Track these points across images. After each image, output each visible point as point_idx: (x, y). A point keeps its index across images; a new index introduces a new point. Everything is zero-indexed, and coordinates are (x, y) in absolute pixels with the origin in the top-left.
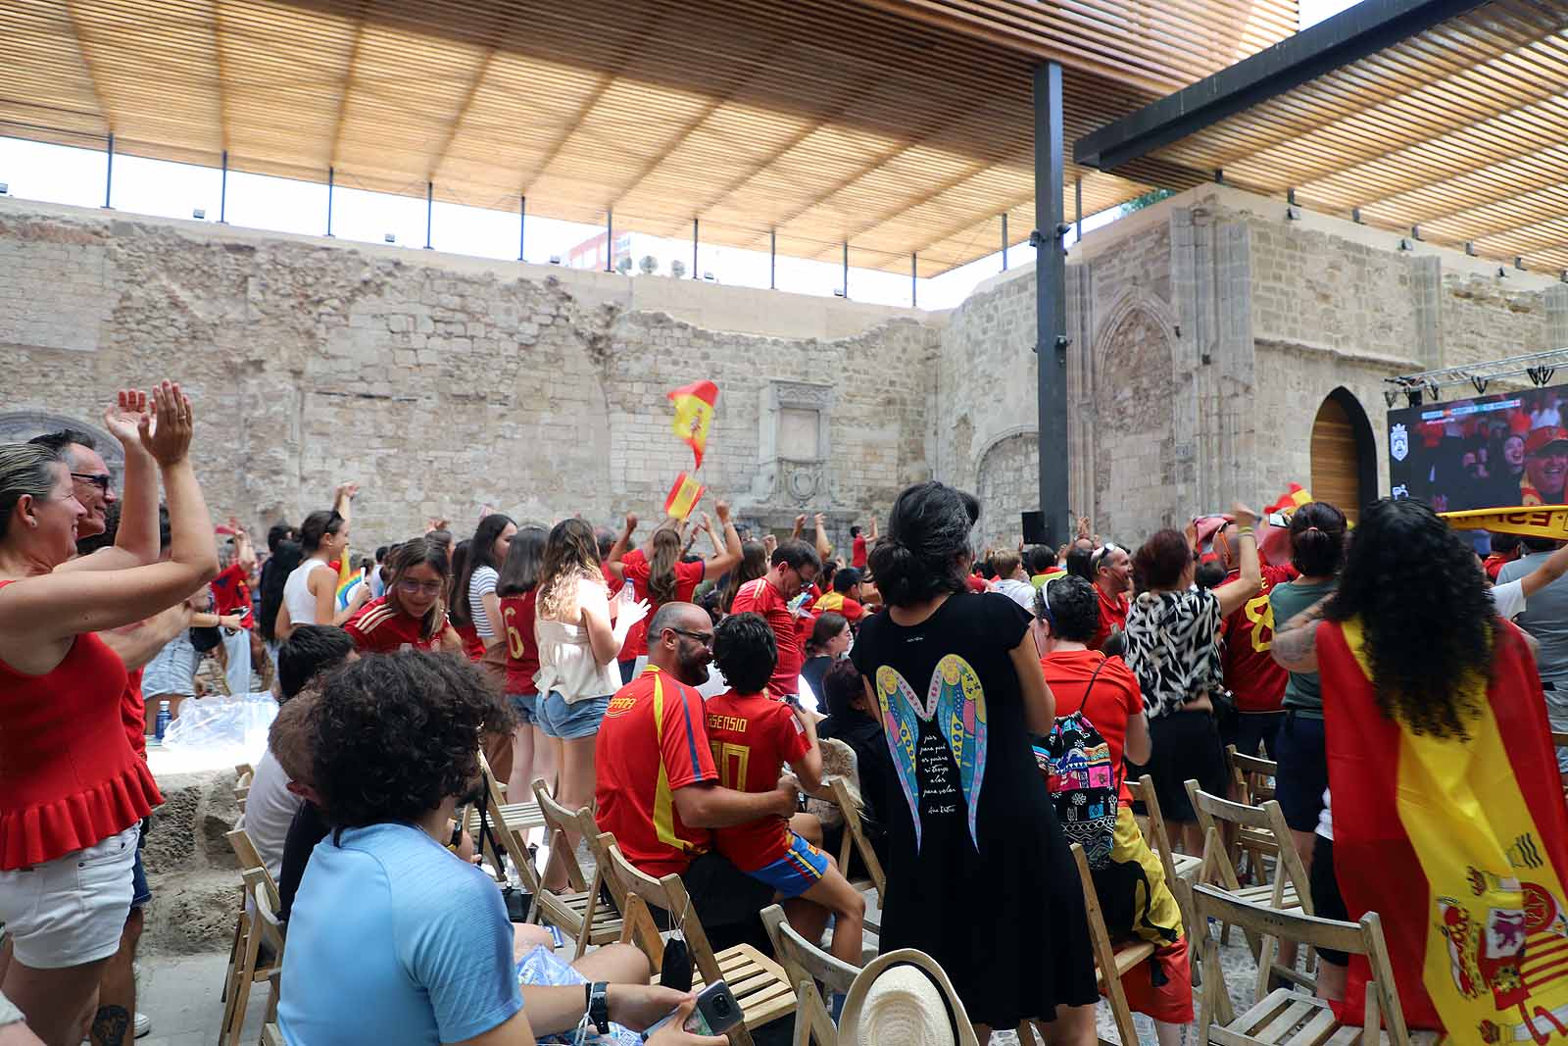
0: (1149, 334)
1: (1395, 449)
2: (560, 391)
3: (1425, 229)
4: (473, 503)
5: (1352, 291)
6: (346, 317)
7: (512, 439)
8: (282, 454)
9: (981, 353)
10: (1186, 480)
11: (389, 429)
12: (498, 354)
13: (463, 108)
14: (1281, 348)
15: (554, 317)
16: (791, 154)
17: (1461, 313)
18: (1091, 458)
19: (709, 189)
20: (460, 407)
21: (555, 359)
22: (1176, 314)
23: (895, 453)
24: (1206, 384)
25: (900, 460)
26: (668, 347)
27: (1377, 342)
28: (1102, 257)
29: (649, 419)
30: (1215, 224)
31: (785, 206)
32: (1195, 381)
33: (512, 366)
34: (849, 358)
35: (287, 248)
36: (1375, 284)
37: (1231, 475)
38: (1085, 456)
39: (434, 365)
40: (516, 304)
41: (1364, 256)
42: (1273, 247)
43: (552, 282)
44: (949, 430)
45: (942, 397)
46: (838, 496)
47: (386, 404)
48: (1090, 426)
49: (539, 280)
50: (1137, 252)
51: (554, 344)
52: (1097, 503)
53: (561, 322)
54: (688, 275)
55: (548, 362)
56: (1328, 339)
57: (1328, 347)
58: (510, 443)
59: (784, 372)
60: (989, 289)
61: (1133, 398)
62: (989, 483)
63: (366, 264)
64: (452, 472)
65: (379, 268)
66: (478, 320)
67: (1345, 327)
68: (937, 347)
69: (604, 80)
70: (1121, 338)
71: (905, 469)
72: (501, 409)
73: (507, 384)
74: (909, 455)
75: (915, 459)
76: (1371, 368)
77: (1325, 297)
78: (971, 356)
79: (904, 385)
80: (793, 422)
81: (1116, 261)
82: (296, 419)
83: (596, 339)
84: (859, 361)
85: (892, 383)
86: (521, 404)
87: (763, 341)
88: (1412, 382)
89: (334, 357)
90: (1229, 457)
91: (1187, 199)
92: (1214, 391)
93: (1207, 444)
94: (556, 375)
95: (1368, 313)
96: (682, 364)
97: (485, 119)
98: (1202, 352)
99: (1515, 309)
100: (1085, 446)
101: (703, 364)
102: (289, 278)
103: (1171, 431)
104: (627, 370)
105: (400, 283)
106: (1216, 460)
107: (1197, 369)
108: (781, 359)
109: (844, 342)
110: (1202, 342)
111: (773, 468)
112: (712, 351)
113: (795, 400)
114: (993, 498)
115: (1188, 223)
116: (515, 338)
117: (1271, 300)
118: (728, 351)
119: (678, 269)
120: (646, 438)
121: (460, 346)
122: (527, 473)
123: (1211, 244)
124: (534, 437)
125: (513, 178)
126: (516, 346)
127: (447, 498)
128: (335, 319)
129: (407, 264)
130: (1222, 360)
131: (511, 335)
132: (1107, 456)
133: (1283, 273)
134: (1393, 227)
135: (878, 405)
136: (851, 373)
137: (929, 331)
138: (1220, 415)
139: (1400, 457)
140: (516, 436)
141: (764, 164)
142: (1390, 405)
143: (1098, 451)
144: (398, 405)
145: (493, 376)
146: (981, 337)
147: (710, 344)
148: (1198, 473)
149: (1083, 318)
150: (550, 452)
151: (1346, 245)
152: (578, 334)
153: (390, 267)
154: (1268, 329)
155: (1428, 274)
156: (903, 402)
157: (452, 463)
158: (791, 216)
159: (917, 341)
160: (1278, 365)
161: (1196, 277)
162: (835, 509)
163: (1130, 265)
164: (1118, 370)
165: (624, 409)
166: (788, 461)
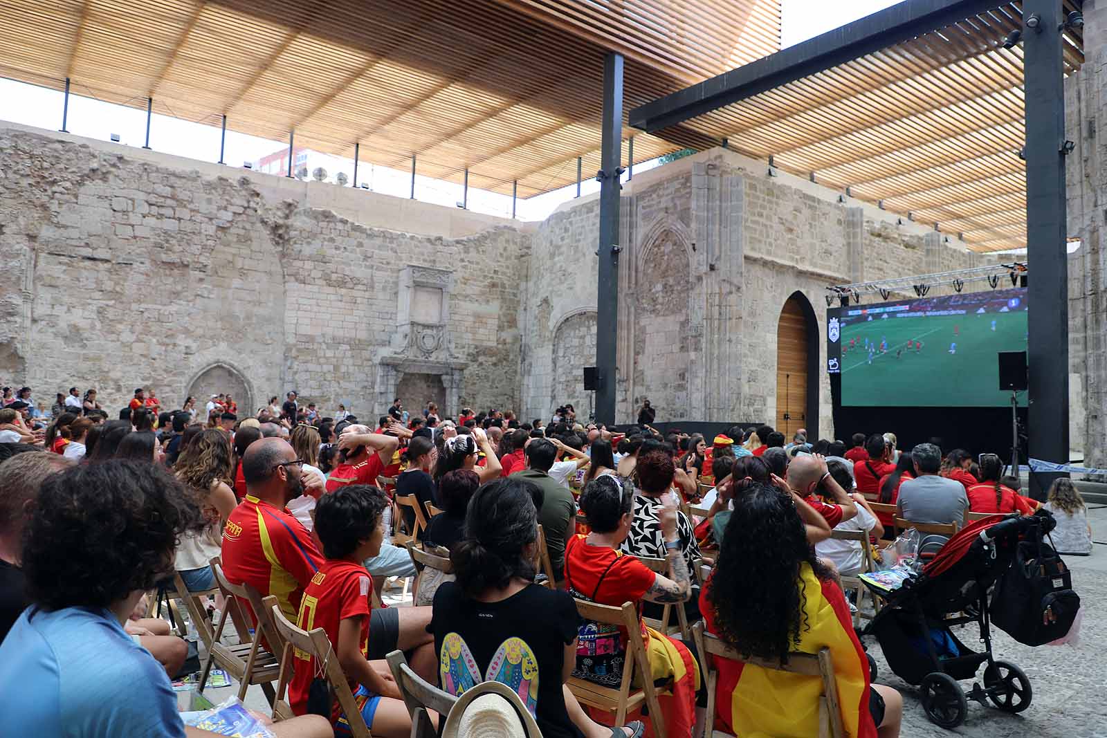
0: (675, 247)
1: (831, 334)
2: (248, 263)
3: (854, 189)
4: (175, 345)
5: (808, 227)
6: (76, 196)
7: (209, 298)
8: (17, 300)
9: (560, 254)
10: (696, 349)
11: (108, 285)
12: (200, 233)
13: (179, 43)
14: (761, 263)
15: (245, 208)
16: (429, 102)
17: (875, 247)
18: (633, 331)
19: (368, 122)
20: (168, 272)
21: (245, 240)
22: (694, 235)
23: (496, 322)
24: (712, 283)
25: (499, 327)
26: (332, 236)
27: (822, 262)
28: (644, 192)
29: (315, 289)
30: (721, 176)
31: (424, 139)
32: (704, 282)
33: (211, 243)
34: (465, 252)
35: (28, 138)
36: (822, 224)
37: (726, 347)
38: (629, 330)
39: (148, 238)
40: (215, 196)
41: (816, 204)
42: (758, 193)
43: (244, 182)
44: (534, 307)
45: (531, 284)
46: (453, 351)
47: (107, 265)
48: (632, 309)
49: (234, 180)
50: (669, 191)
51: (244, 228)
52: (635, 363)
53: (250, 212)
54: (350, 184)
55: (239, 241)
56: (792, 259)
57: (791, 264)
58: (206, 300)
59: (418, 259)
60: (566, 209)
61: (662, 291)
62: (562, 345)
63: (94, 156)
64: (159, 321)
65: (105, 160)
66: (185, 206)
67: (802, 250)
68: (528, 248)
69: (292, 34)
70: (656, 249)
71: (503, 334)
72: (202, 275)
73: (206, 257)
74: (506, 324)
75: (510, 327)
76: (818, 280)
77: (791, 230)
78: (552, 256)
79: (503, 273)
80: (423, 296)
81: (654, 196)
82: (30, 274)
83: (277, 227)
84: (473, 254)
85: (495, 272)
86: (217, 273)
87: (403, 236)
88: (843, 290)
89: (65, 227)
90: (725, 335)
91: (704, 156)
92: (717, 290)
93: (711, 325)
94: (245, 251)
95: (817, 242)
96: (342, 250)
97: (196, 54)
98: (710, 261)
99: (907, 246)
100: (628, 322)
101: (358, 249)
102: (28, 162)
103: (687, 315)
104: (300, 251)
105: (122, 173)
106: (716, 336)
107: (706, 274)
108: (417, 250)
109: (462, 241)
110: (710, 256)
111: (407, 329)
112: (366, 242)
113: (424, 280)
114: (564, 357)
115: (704, 173)
116: (214, 222)
117: (755, 230)
118: (378, 241)
119: (342, 179)
120: (314, 302)
121: (170, 225)
122: (219, 325)
123: (718, 189)
124: (225, 298)
125: (218, 101)
126: (214, 227)
127: (154, 340)
128: (66, 197)
129: (128, 159)
130: (722, 267)
131: (211, 219)
132: (643, 330)
133: (765, 213)
134: (835, 187)
135: (485, 286)
136: (467, 263)
137: (523, 237)
138: (720, 306)
139: (834, 340)
140: (211, 296)
141: (409, 107)
142: (829, 305)
143: (637, 327)
144: (117, 267)
145: (195, 249)
146: (560, 243)
147: (365, 236)
148: (704, 345)
149: (631, 234)
150: (238, 310)
151: (806, 196)
152: (263, 222)
153: (115, 160)
154: (753, 249)
155: (855, 219)
156: (503, 286)
157: (159, 314)
158: (428, 147)
159: (515, 243)
160: (759, 274)
161: (708, 211)
162: (452, 360)
163: (663, 199)
164: (653, 272)
165: (297, 280)
166: (419, 324)
